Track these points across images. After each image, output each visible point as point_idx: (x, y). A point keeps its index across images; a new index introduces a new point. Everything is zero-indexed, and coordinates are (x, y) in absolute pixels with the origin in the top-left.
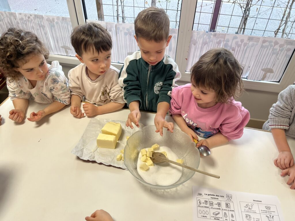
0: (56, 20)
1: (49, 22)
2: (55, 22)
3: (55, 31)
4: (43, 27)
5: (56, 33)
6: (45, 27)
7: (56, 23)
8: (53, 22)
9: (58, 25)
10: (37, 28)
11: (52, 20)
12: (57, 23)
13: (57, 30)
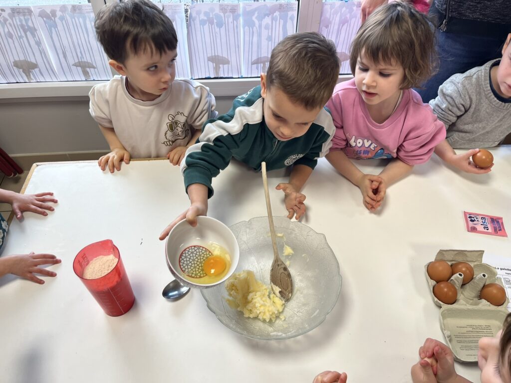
0: (59, 14)
1: (45, 19)
2: (58, 16)
3: (59, 35)
4: (33, 31)
5: (60, 40)
6: (36, 30)
7: (59, 18)
8: (53, 18)
9: (64, 22)
10: (20, 35)
11: (50, 15)
12: (62, 18)
13: (62, 33)
